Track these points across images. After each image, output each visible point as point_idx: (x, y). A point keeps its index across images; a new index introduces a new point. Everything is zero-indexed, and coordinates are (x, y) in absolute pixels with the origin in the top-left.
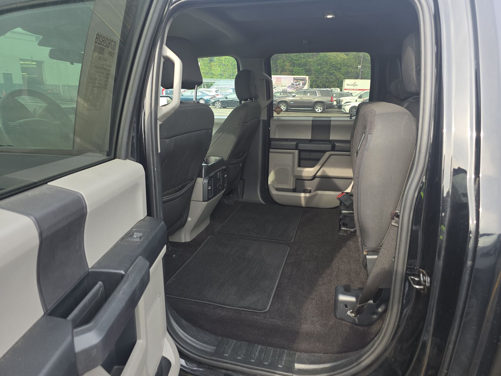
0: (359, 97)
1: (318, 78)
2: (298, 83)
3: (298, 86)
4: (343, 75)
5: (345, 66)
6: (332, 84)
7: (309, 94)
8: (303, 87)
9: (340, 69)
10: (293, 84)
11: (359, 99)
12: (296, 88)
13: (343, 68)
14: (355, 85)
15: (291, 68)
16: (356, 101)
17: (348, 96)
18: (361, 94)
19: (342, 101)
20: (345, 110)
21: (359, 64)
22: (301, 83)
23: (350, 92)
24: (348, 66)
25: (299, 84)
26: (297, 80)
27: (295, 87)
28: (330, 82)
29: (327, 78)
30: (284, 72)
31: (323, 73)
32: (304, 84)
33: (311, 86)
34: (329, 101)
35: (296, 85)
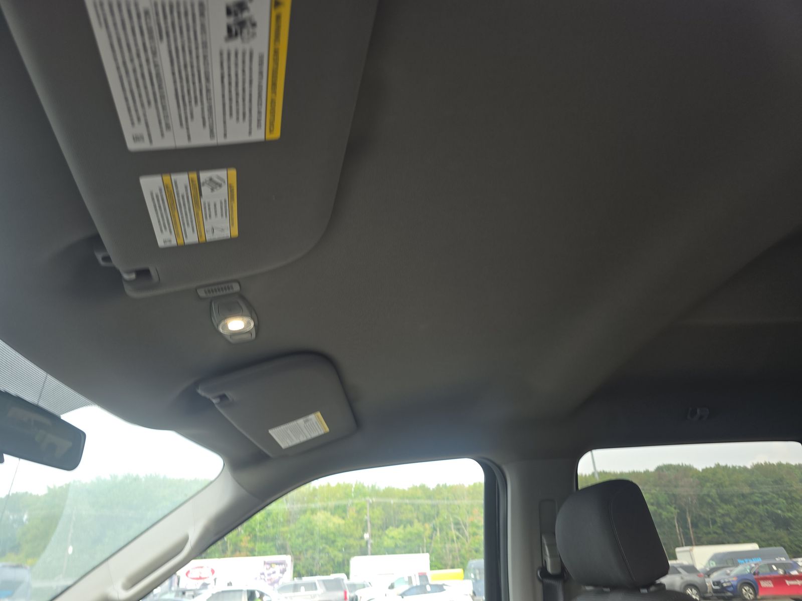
2: (271, 571)
3: (272, 576)
4: (339, 551)
5: (342, 536)
8: (282, 578)
9: (335, 541)
10: (263, 574)
11: (390, 591)
12: (268, 580)
13: (338, 539)
15: (250, 545)
21: (365, 530)
22: (277, 568)
24: (346, 537)
25: (274, 572)
26: (270, 564)
30: (238, 553)
32: (283, 571)
34: (341, 599)
35: (269, 575)
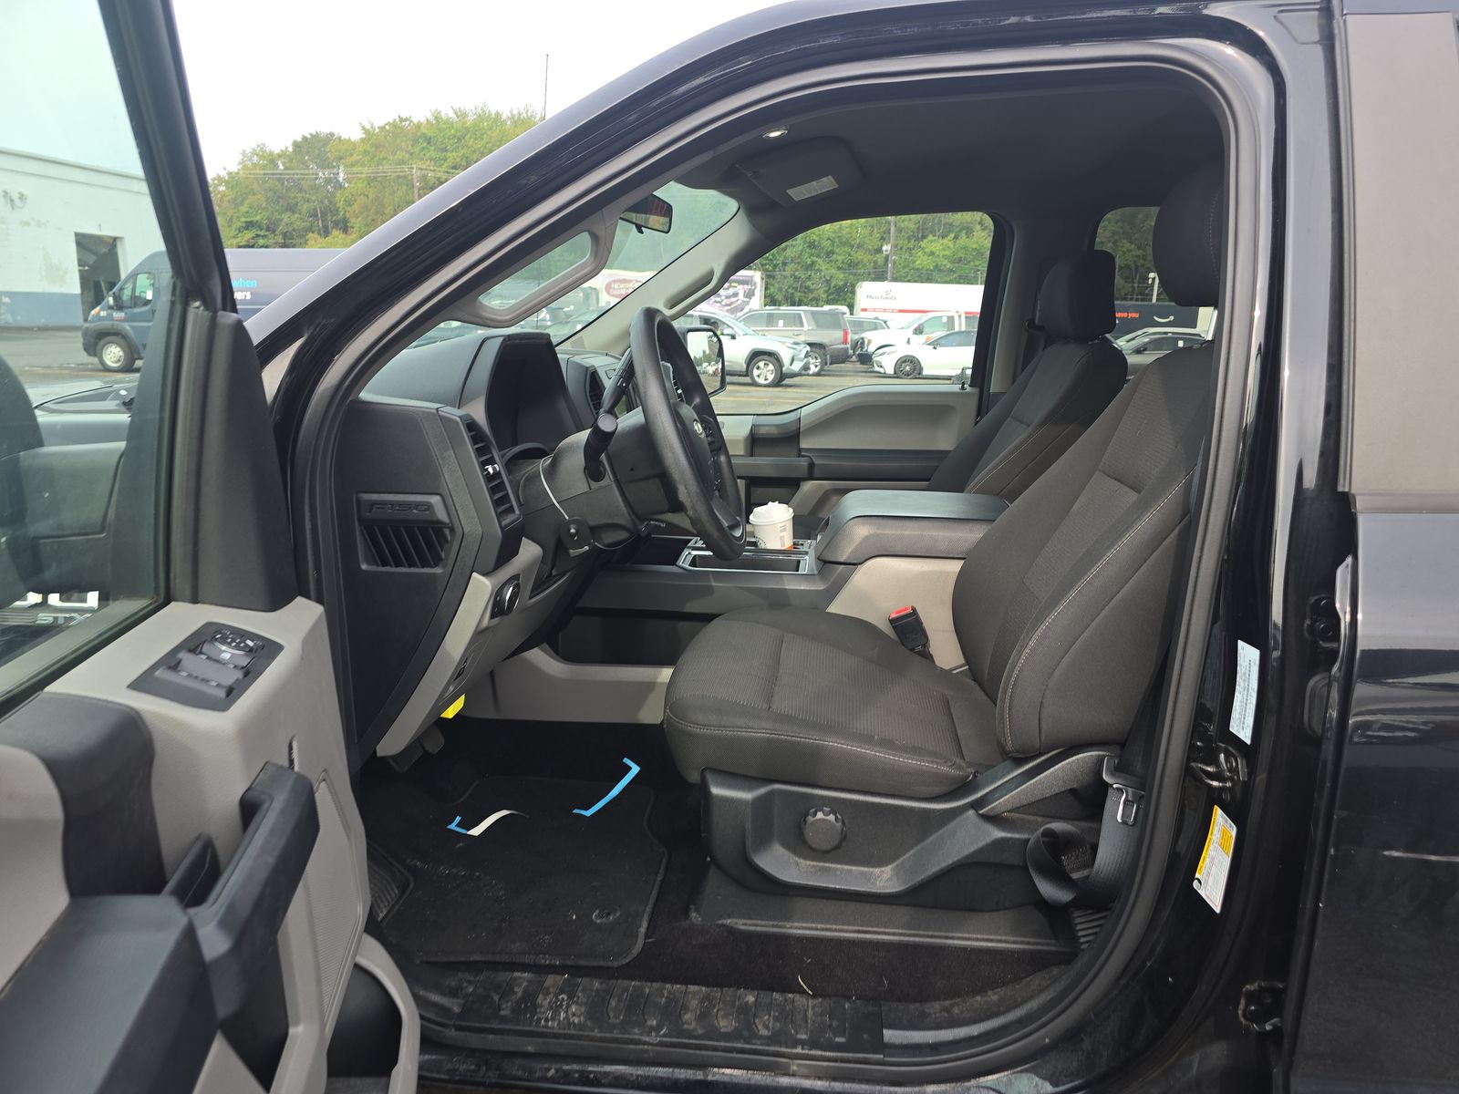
0: (916, 330)
1: (773, 277)
3: (733, 299)
4: (839, 268)
5: (844, 244)
6: (811, 296)
7: (781, 323)
8: (748, 303)
9: (832, 252)
11: (916, 336)
12: (726, 305)
13: (837, 250)
14: (888, 297)
16: (908, 342)
17: (876, 329)
18: (921, 322)
19: (869, 342)
20: (881, 367)
21: (884, 238)
22: (741, 290)
23: (882, 316)
24: (852, 247)
25: (736, 295)
27: (723, 303)
28: (806, 288)
29: (797, 279)
31: (785, 264)
32: (750, 294)
33: (771, 300)
34: (838, 342)
